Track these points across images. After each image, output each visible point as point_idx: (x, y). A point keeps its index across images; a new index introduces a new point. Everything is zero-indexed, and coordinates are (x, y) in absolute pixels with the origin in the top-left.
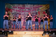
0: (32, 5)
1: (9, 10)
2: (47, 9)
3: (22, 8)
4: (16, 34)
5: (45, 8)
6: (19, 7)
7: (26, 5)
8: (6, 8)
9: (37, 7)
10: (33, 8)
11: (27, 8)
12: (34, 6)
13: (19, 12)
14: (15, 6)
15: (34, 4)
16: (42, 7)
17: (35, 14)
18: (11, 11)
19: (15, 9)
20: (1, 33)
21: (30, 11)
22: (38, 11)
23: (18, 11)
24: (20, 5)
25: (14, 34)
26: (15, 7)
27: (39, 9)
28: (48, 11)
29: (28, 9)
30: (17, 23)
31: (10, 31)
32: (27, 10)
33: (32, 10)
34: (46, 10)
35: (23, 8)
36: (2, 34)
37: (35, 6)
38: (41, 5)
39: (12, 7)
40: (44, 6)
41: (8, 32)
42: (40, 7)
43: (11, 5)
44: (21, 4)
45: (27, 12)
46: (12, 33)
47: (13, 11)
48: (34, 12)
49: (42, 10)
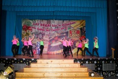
0: (61, 22)
1: (27, 28)
2: (82, 27)
3: (46, 26)
6: (42, 23)
7: (52, 21)
8: (23, 25)
9: (68, 24)
10: (63, 25)
11: (53, 26)
12: (63, 22)
13: (41, 31)
14: (37, 22)
15: (63, 20)
16: (75, 25)
17: (65, 34)
18: (30, 30)
19: (37, 27)
20: (21, 62)
22: (69, 30)
23: (41, 29)
24: (44, 21)
26: (36, 24)
27: (70, 27)
28: (83, 30)
29: (56, 28)
31: (33, 59)
32: (53, 28)
33: (60, 29)
34: (81, 29)
35: (48, 26)
36: (23, 63)
37: (65, 22)
38: (74, 21)
39: (32, 24)
40: (78, 23)
41: (31, 60)
42: (72, 24)
44: (45, 19)
45: (54, 30)
48: (63, 31)
49: (75, 28)
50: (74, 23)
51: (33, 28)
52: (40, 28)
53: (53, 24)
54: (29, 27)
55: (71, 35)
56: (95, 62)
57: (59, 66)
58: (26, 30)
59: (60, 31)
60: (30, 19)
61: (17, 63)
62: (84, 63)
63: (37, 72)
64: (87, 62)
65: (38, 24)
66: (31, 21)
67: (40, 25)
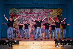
2: (59, 14)
4: (23, 45)
5: (57, 13)
7: (34, 10)
9: (48, 12)
10: (43, 13)
11: (35, 14)
13: (25, 18)
15: (44, 8)
17: (45, 20)
18: (16, 17)
19: (21, 15)
20: (5, 43)
21: (39, 17)
22: (48, 17)
24: (27, 10)
25: (20, 44)
26: (21, 12)
27: (49, 15)
28: (60, 17)
29: (37, 15)
31: (15, 41)
33: (41, 16)
34: (58, 16)
35: (31, 13)
37: (45, 10)
39: (18, 12)
40: (55, 11)
41: (13, 42)
42: (51, 12)
43: (16, 10)
44: (28, 8)
45: (35, 17)
46: (17, 43)
49: (53, 16)
50: (53, 11)
51: (18, 15)
52: (24, 16)
53: (35, 12)
54: (15, 15)
55: (50, 21)
60: (16, 8)
66: (17, 10)
67: (24, 13)
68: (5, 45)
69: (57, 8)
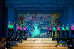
1: (22, 19)
2: (58, 18)
3: (34, 17)
5: (56, 17)
6: (32, 16)
7: (38, 14)
8: (19, 17)
9: (49, 16)
10: (45, 17)
11: (39, 18)
12: (45, 15)
13: (31, 21)
14: (28, 15)
16: (53, 16)
17: (47, 23)
18: (24, 20)
20: (16, 39)
21: (42, 20)
22: (49, 20)
24: (33, 14)
25: (27, 40)
27: (50, 18)
28: (58, 20)
30: (29, 31)
35: (36, 17)
36: (17, 40)
37: (47, 15)
38: (52, 14)
39: (25, 16)
41: (23, 38)
42: (51, 16)
43: (24, 14)
47: (26, 20)
52: (30, 19)
53: (39, 16)
55: (51, 24)
56: (68, 40)
57: (42, 42)
58: (21, 20)
59: (43, 21)
60: (24, 13)
61: (13, 40)
62: (59, 41)
63: (26, 47)
64: (62, 40)
65: (29, 17)
67: (30, 17)
68: (16, 40)
69: (56, 13)
